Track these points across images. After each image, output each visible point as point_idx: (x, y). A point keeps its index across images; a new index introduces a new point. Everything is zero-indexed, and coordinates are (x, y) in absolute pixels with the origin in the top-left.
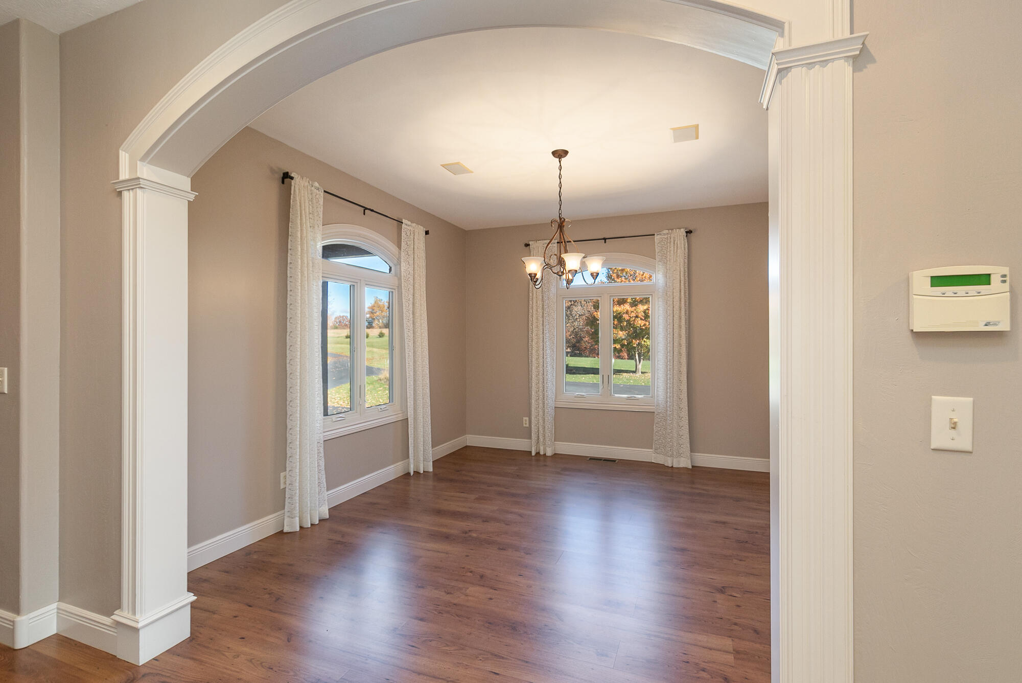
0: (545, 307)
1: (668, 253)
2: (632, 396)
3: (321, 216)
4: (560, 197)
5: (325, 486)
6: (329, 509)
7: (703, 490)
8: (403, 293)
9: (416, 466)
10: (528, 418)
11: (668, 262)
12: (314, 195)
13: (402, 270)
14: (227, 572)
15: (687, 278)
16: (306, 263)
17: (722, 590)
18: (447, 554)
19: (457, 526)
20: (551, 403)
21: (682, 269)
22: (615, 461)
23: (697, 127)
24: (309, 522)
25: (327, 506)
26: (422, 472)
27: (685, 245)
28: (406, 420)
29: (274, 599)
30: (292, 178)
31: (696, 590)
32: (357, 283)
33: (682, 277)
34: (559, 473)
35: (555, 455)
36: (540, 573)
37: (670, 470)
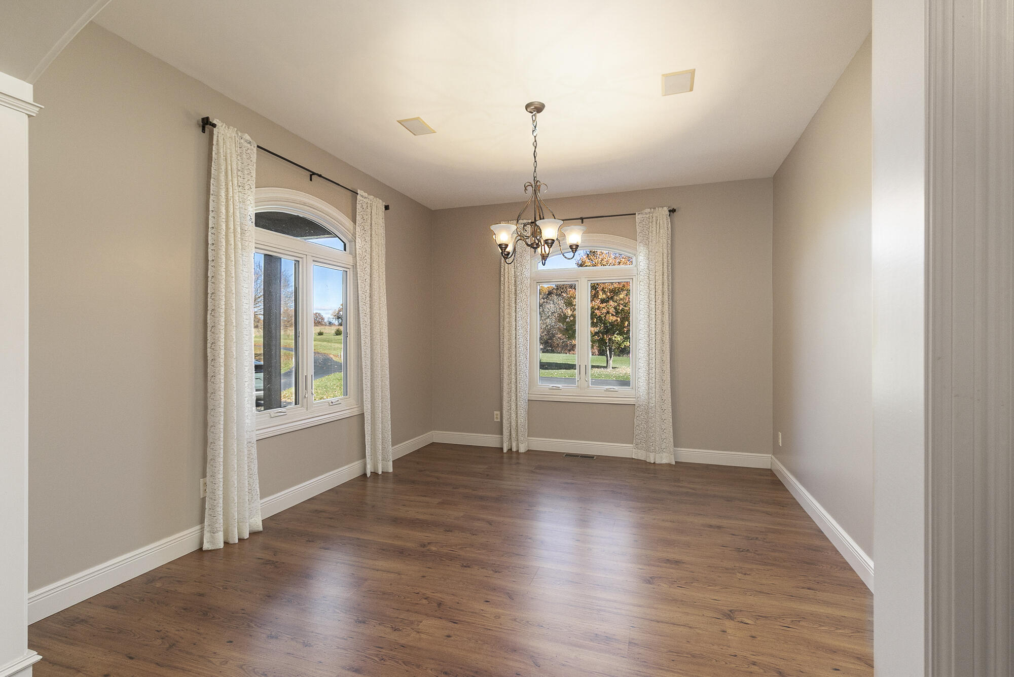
0: (518, 292)
1: (650, 234)
2: (611, 387)
3: (254, 174)
4: (535, 157)
5: (259, 493)
6: (262, 521)
7: (690, 488)
8: (358, 272)
9: (375, 465)
10: (499, 412)
11: (650, 243)
12: (244, 149)
13: (357, 247)
14: (114, 607)
15: (670, 260)
16: (232, 228)
17: (730, 615)
18: (399, 574)
19: (413, 537)
20: (524, 396)
21: (665, 251)
22: (593, 457)
23: (693, 72)
24: (237, 536)
25: (260, 516)
26: (380, 473)
27: (668, 225)
28: (362, 415)
29: (167, 645)
30: (214, 126)
31: (699, 615)
32: (302, 258)
33: (664, 259)
34: (532, 472)
35: (529, 452)
36: (511, 598)
37: (652, 467)
